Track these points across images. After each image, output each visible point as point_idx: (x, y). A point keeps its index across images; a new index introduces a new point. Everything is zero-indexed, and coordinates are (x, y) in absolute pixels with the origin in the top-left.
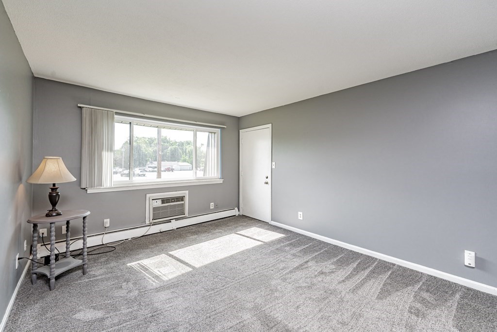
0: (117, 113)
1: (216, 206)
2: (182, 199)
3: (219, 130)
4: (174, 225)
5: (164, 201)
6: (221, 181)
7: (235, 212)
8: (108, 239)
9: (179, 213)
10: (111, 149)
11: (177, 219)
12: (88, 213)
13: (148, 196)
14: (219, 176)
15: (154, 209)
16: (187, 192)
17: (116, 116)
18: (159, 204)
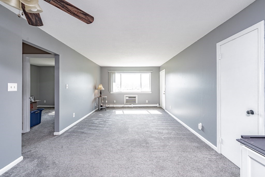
0: (117, 72)
1: (149, 102)
2: (135, 97)
3: (150, 73)
4: (132, 106)
5: (129, 97)
6: (151, 93)
7: (157, 105)
8: (115, 106)
9: (134, 102)
10: (115, 82)
11: (133, 104)
12: (106, 97)
13: (125, 95)
14: (150, 91)
15: (127, 100)
16: (137, 95)
17: (116, 73)
18: (128, 98)
